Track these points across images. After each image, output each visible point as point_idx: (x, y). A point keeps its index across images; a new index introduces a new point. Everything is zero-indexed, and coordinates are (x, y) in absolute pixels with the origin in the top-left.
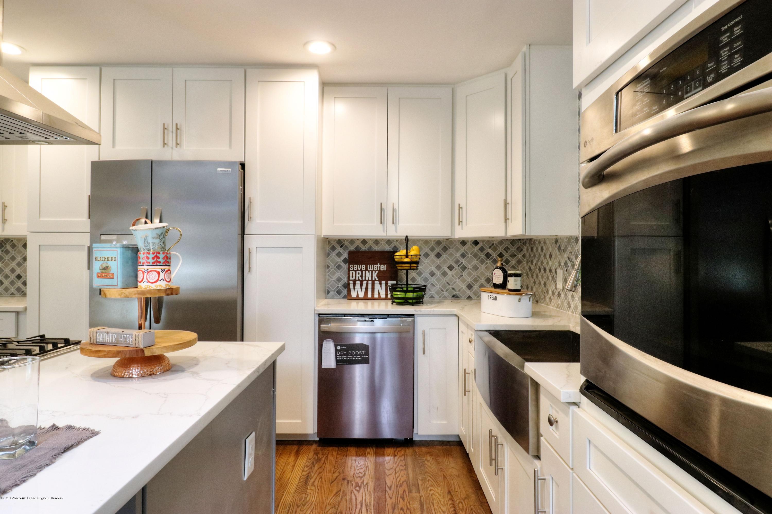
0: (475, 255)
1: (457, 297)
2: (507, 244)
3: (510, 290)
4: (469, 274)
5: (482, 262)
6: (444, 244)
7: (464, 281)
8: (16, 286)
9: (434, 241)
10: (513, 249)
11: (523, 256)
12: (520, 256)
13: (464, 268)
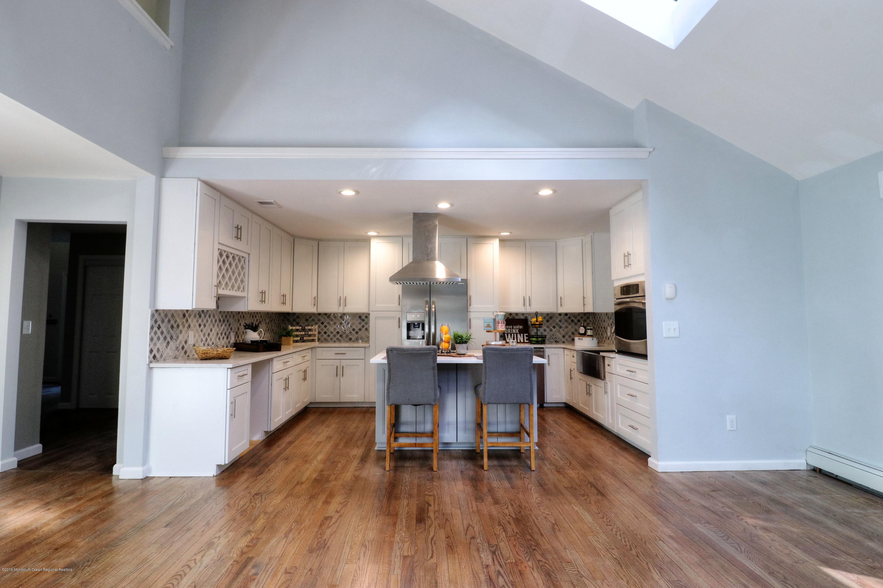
0: (566, 321)
1: (558, 342)
2: (582, 315)
3: (588, 336)
4: (563, 330)
5: (570, 324)
6: (550, 315)
7: (561, 334)
8: (337, 337)
9: (546, 314)
10: (585, 318)
11: (590, 321)
12: (588, 321)
13: (561, 327)
